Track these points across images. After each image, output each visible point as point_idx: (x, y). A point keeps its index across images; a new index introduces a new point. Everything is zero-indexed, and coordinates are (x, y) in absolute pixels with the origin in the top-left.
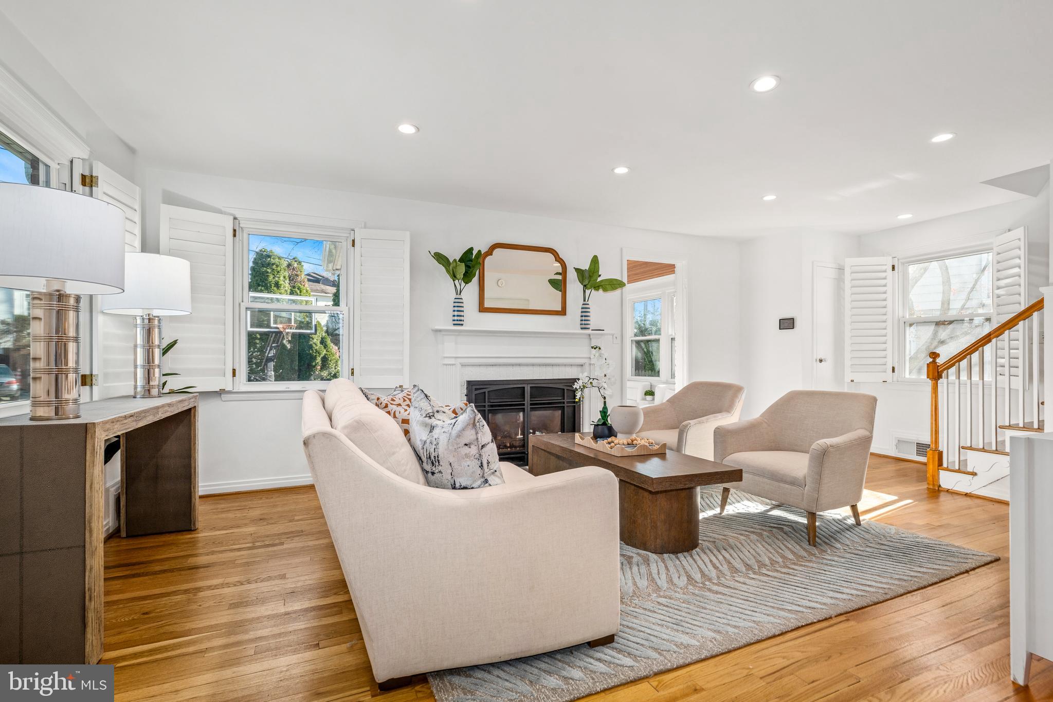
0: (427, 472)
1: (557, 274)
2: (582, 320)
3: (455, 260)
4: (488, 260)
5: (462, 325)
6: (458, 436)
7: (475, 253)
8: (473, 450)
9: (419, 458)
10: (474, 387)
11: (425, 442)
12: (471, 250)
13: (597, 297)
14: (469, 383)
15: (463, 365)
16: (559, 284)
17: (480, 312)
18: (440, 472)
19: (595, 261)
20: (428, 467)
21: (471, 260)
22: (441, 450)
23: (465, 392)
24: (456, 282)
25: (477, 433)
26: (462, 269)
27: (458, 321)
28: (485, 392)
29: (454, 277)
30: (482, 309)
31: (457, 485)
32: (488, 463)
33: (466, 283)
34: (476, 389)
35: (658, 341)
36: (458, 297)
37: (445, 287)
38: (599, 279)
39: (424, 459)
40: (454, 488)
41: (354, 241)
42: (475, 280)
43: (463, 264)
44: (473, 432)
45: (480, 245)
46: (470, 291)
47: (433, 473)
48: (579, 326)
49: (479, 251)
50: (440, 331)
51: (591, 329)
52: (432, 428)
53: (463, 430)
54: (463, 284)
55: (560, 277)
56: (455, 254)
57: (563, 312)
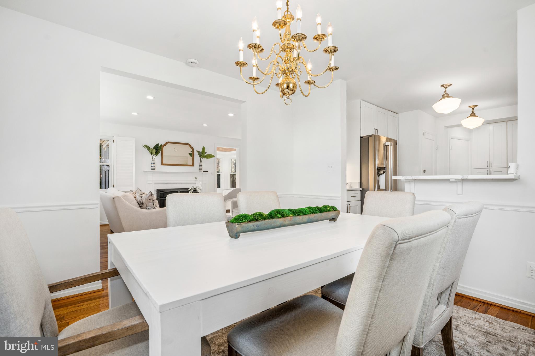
0: (141, 206)
1: (191, 152)
2: (199, 168)
3: (152, 148)
4: (164, 147)
5: (155, 170)
6: (148, 198)
7: (159, 145)
8: (151, 201)
9: (139, 204)
10: (159, 191)
11: (140, 200)
12: (158, 144)
13: (204, 160)
14: (157, 189)
15: (155, 184)
16: (192, 155)
17: (162, 165)
18: (144, 206)
19: (204, 148)
20: (141, 205)
21: (158, 148)
22: (144, 201)
23: (156, 193)
24: (153, 155)
25: (152, 197)
26: (154, 151)
27: (153, 168)
28: (163, 193)
29: (152, 153)
30: (163, 164)
31: (148, 208)
32: (155, 204)
33: (156, 155)
34: (160, 192)
35: (236, 174)
36: (153, 160)
37: (148, 157)
38: (205, 154)
39: (140, 204)
40: (147, 209)
41: (114, 141)
42: (160, 154)
43: (155, 150)
44: (151, 197)
45: (161, 143)
46: (158, 158)
47: (142, 206)
48: (198, 170)
49: (161, 145)
50: (146, 172)
51: (203, 171)
52: (142, 197)
53: (149, 196)
54: (155, 156)
55: (192, 153)
56: (152, 146)
57: (193, 165)
